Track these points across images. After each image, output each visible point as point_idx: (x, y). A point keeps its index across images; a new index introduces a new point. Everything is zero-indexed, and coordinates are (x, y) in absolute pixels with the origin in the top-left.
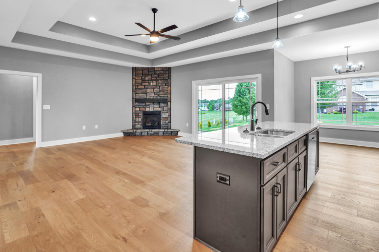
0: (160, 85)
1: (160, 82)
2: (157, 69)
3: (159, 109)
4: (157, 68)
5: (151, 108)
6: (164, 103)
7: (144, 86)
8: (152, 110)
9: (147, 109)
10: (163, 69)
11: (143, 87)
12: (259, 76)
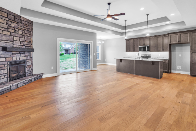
0: (25, 35)
1: (26, 32)
2: (22, 19)
3: (24, 58)
4: (23, 17)
5: (17, 58)
6: (28, 52)
7: (10, 32)
8: (18, 59)
9: (14, 59)
10: (27, 20)
11: (9, 34)
12: (92, 42)
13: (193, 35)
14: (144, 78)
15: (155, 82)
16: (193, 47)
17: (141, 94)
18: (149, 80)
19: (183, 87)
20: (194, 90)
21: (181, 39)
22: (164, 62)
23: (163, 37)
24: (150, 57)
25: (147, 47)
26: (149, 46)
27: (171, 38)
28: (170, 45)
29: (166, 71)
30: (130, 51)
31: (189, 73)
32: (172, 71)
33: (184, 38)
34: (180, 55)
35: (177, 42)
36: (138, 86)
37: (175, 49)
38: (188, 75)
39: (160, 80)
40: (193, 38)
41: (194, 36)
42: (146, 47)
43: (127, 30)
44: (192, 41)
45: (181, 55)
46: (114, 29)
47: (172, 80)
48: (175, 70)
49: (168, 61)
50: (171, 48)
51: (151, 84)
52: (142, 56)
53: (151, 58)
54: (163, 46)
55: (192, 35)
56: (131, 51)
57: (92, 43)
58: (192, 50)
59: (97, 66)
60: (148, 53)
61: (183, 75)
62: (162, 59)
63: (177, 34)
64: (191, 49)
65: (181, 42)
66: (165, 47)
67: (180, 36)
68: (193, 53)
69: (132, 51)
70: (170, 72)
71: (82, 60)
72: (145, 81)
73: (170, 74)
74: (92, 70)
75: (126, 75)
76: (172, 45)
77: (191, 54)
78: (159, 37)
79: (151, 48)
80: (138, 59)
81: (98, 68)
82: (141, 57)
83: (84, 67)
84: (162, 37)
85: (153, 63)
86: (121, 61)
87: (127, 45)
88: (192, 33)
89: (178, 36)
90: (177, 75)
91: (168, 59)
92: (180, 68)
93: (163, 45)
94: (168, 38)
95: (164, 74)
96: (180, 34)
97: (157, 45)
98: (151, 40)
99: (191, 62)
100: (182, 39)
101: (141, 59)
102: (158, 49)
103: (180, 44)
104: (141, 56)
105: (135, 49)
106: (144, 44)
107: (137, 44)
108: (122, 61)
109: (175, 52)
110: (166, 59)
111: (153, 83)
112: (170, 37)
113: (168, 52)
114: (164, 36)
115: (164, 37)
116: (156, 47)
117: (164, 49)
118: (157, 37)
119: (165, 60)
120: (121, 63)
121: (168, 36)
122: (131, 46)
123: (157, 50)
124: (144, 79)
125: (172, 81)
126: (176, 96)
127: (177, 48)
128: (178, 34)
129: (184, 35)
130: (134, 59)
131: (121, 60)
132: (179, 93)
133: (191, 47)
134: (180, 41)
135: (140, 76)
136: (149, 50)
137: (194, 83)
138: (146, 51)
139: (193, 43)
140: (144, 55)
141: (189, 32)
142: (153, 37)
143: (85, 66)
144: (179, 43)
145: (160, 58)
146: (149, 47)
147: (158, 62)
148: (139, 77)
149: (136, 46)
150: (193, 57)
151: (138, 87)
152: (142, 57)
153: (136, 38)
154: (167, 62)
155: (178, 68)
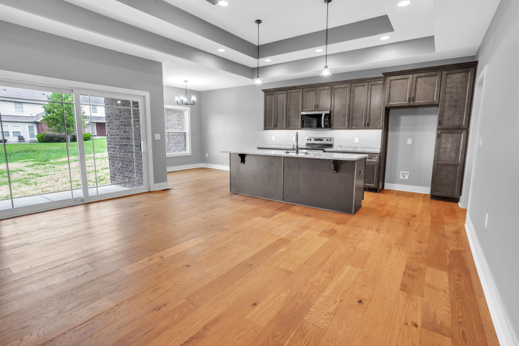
12: (147, 94)
13: (448, 80)
14: (307, 216)
15: (340, 228)
16: (445, 118)
17: (284, 295)
18: (321, 221)
19: (418, 241)
20: (448, 252)
21: (417, 94)
22: (367, 160)
23: (370, 86)
24: (331, 146)
25: (323, 115)
26: (328, 112)
27: (392, 90)
28: (387, 110)
29: (372, 185)
30: (276, 127)
31: (427, 190)
32: (387, 186)
33: (424, 90)
34: (409, 139)
35: (406, 103)
36: (283, 249)
37: (397, 124)
38: (425, 195)
39: (354, 218)
40: (448, 90)
41: (450, 85)
42: (321, 115)
43: (267, 60)
44: (444, 98)
45: (411, 139)
46: (222, 50)
47: (387, 215)
48: (393, 181)
49: (377, 156)
50: (388, 118)
51: (327, 240)
52: (310, 142)
53: (335, 149)
54: (368, 114)
55: (446, 81)
56: (279, 126)
57: (144, 97)
58: (440, 127)
59: (169, 177)
60: (325, 134)
61: (412, 195)
62: (362, 150)
63: (406, 76)
64: (440, 123)
65: (417, 102)
66: (372, 116)
67: (414, 82)
68: (443, 135)
69: (281, 129)
70: (381, 187)
71: (120, 158)
72: (308, 228)
73: (380, 195)
74: (149, 192)
75: (255, 207)
76: (391, 111)
77: (439, 136)
78: (358, 84)
79: (335, 118)
80: (293, 154)
81: (171, 182)
82: (307, 144)
83: (127, 179)
84: (367, 84)
85: (337, 164)
86: (243, 161)
87: (268, 108)
88: (447, 74)
89: (409, 82)
90: (397, 198)
91: (378, 151)
92: (407, 177)
93: (369, 109)
94: (383, 90)
95: (367, 194)
96: (416, 75)
97: (353, 109)
98: (336, 95)
99: (435, 161)
100: (420, 92)
101: (302, 154)
102: (354, 122)
103: (412, 107)
104: (307, 142)
105: (291, 121)
106: (317, 107)
107: (297, 105)
108: (247, 159)
109: (398, 130)
110: (373, 151)
111: (332, 232)
112: (388, 86)
113: (381, 131)
114: (373, 83)
115: (373, 87)
116: (349, 115)
117: (371, 122)
118: (354, 85)
119: (371, 155)
120: (242, 165)
121: (382, 82)
122: (279, 111)
123: (351, 124)
124: (309, 219)
125: (388, 219)
126: (404, 287)
127: (405, 120)
128: (410, 76)
129: (425, 81)
130: (282, 153)
131: (243, 157)
132: (411, 272)
133: (440, 115)
134: (414, 100)
135: (298, 208)
136: (329, 126)
137: (443, 223)
138: (321, 127)
139: (447, 104)
140: (316, 140)
141: (439, 73)
142: (342, 86)
143: (131, 178)
144: (412, 104)
145: (359, 150)
146: (329, 116)
147: (352, 162)
148: (295, 212)
149: (292, 112)
150: (443, 146)
151: (282, 254)
152: (311, 147)
153: (295, 88)
154: (375, 160)
155: (401, 177)
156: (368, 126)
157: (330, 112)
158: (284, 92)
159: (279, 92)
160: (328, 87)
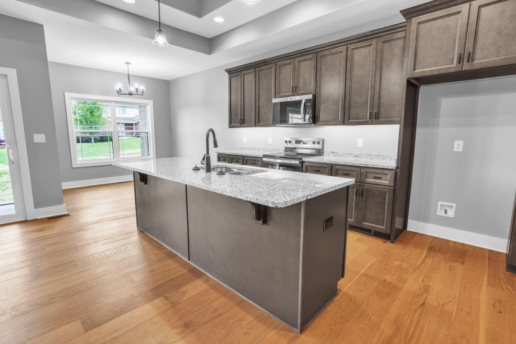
21: (479, 45)
23: (380, 45)
24: (320, 152)
25: (303, 101)
26: (312, 97)
27: (421, 44)
28: (412, 85)
29: (381, 228)
32: (412, 226)
34: (456, 142)
35: (453, 66)
42: (300, 101)
43: (217, 19)
45: (461, 143)
48: (424, 218)
49: (391, 175)
54: (376, 96)
56: (246, 122)
62: (369, 160)
63: (456, 9)
66: (383, 100)
67: (472, 19)
69: (250, 125)
74: (26, 221)
76: (423, 90)
78: (359, 45)
79: (323, 107)
82: (286, 149)
84: (374, 42)
89: (460, 20)
91: (392, 164)
92: (451, 213)
93: (377, 87)
96: (476, 3)
97: (351, 89)
102: (353, 112)
105: (262, 114)
106: (294, 90)
107: (268, 89)
109: (435, 125)
112: (412, 36)
113: (399, 125)
114: (384, 39)
115: (386, 45)
116: (344, 100)
117: (382, 110)
118: (353, 46)
119: (379, 171)
122: (246, 100)
123: (348, 116)
128: (465, 7)
134: (471, 57)
136: (314, 119)
140: (297, 142)
142: (335, 50)
145: (363, 160)
146: (311, 105)
153: (265, 63)
154: (386, 181)
155: (440, 213)
156: (376, 118)
157: (314, 96)
158: (252, 70)
159: (246, 72)
160: (311, 56)
